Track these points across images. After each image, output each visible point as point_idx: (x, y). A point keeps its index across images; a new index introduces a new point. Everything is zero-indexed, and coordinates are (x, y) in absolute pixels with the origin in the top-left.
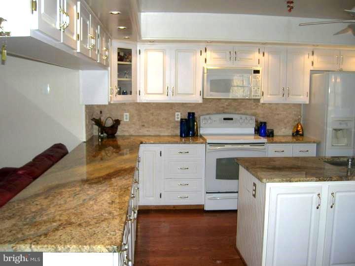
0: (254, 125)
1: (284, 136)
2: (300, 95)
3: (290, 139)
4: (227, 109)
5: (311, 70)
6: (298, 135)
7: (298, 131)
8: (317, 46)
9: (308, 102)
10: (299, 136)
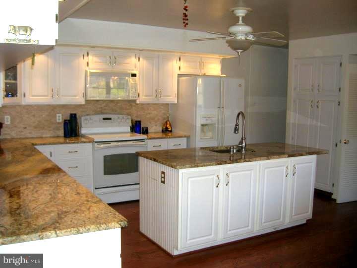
0: (130, 124)
1: (155, 133)
2: (170, 96)
3: (160, 135)
4: (105, 109)
5: (178, 74)
6: (166, 131)
7: (167, 128)
8: (185, 53)
9: (176, 102)
10: (168, 132)
